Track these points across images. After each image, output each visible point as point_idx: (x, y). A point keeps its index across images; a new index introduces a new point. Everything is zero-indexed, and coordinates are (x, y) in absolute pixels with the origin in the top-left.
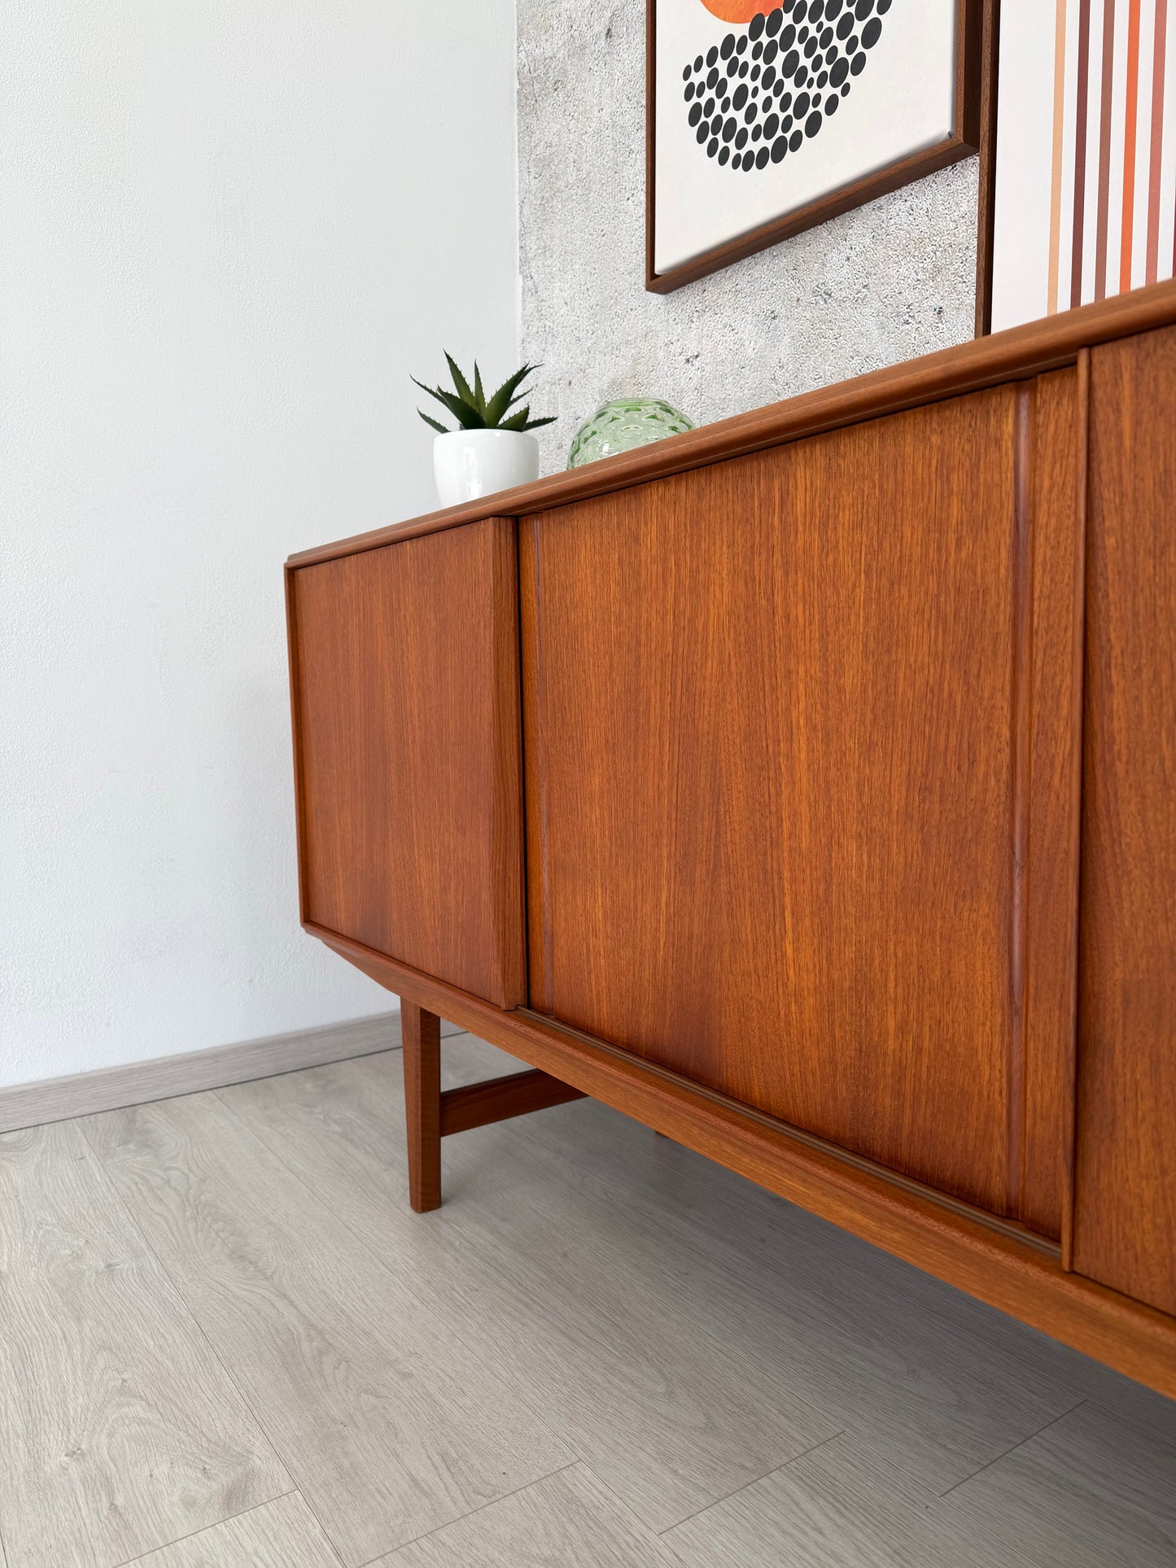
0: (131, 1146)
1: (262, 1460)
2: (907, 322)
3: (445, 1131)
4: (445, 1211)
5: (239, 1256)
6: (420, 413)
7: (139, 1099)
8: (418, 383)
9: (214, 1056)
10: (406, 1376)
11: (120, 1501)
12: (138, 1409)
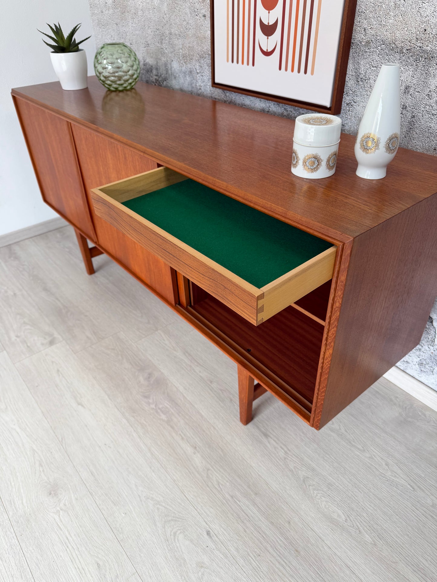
0: (12, 258)
1: (56, 335)
2: (197, 15)
3: (92, 256)
4: (96, 274)
5: (46, 289)
6: (43, 40)
7: (11, 243)
8: (41, 32)
9: (29, 229)
10: (86, 316)
11: (29, 344)
12: (28, 327)
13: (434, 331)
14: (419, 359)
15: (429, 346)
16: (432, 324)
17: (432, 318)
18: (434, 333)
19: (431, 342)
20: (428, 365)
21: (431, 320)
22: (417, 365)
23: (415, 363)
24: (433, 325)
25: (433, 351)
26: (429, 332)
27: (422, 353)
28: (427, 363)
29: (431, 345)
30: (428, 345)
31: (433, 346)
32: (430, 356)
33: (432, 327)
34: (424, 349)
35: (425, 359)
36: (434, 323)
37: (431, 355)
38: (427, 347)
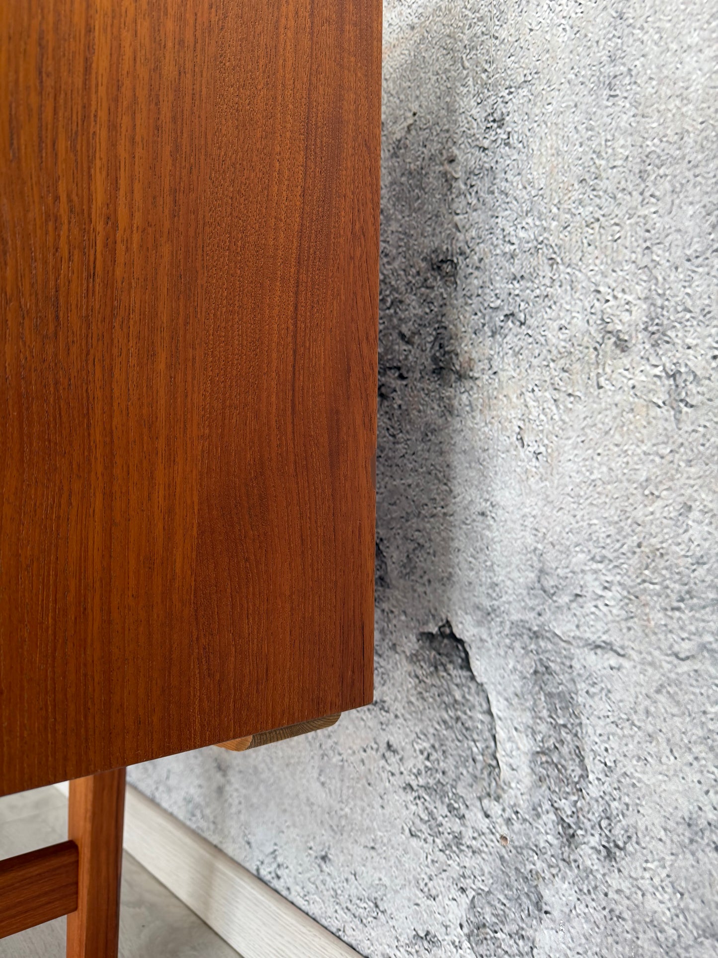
13: (485, 706)
14: (465, 901)
15: (486, 802)
16: (469, 674)
17: (461, 642)
18: (486, 718)
19: (486, 773)
20: (506, 929)
21: (463, 655)
22: (466, 944)
23: (456, 934)
24: (473, 678)
25: (504, 830)
26: (469, 724)
27: (469, 861)
28: (497, 916)
29: (489, 795)
30: (480, 799)
31: (498, 798)
32: (498, 862)
33: (473, 686)
34: (470, 833)
35: (489, 892)
36: (478, 665)
37: (502, 858)
38: (480, 815)
